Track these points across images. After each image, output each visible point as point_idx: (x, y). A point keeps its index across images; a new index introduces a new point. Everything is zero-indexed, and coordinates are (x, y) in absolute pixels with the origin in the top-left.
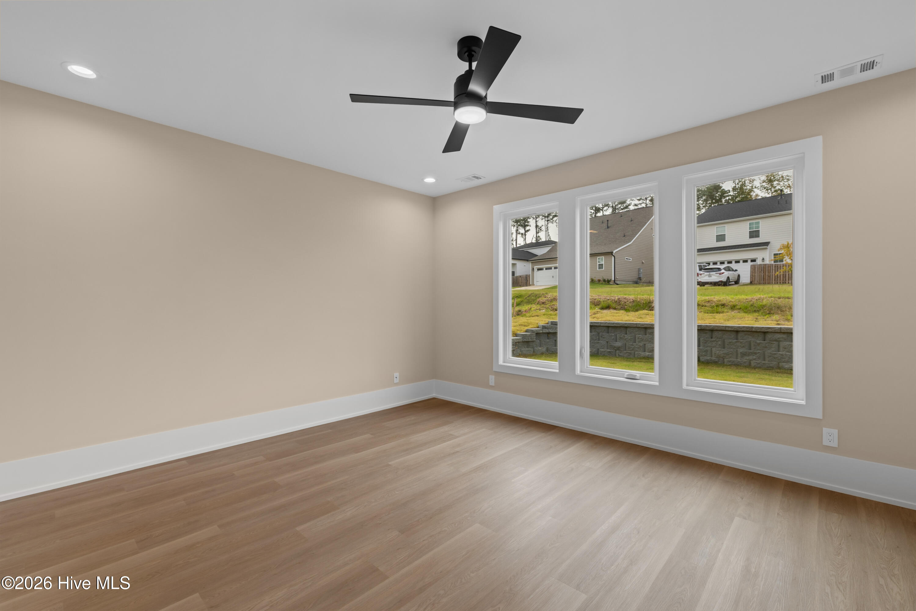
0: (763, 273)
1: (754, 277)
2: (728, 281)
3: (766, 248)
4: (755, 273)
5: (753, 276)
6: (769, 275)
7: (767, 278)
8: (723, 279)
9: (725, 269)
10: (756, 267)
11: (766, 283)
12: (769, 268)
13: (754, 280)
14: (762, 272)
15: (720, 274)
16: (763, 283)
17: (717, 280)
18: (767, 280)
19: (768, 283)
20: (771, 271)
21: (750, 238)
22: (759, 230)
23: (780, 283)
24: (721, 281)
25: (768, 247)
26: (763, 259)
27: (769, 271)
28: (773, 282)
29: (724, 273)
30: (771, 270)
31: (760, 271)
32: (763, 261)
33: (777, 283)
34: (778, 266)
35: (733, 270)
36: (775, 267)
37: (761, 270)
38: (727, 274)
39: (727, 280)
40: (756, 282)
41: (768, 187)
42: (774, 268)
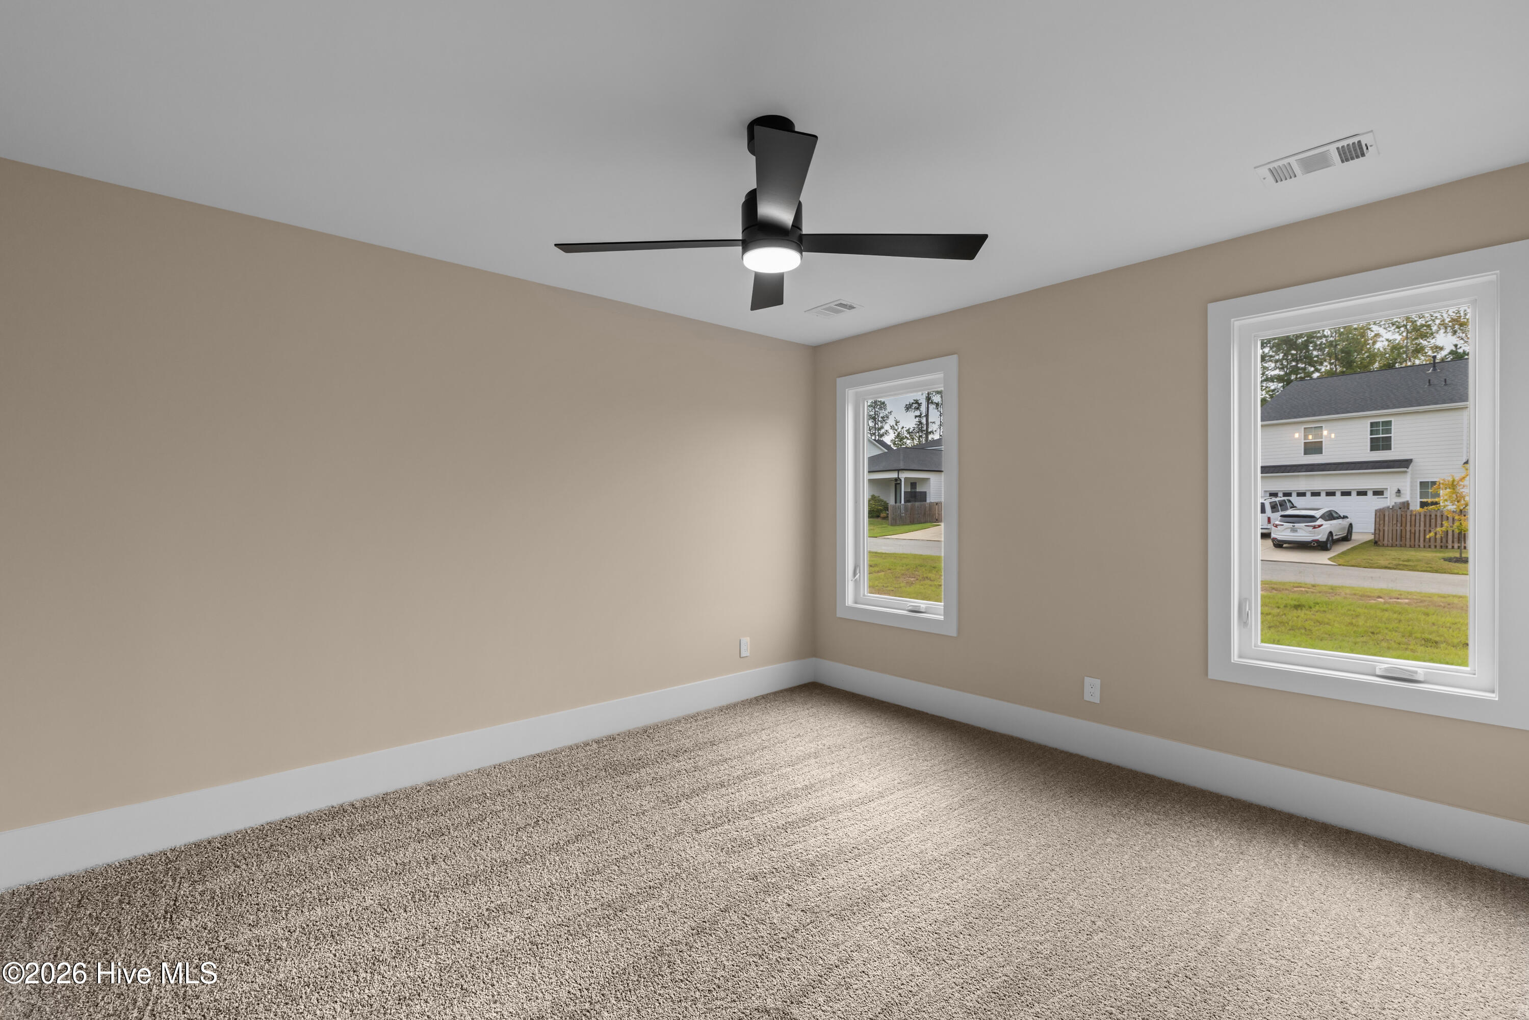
0: (1401, 526)
1: (1381, 534)
2: (1330, 539)
3: (1406, 472)
4: (1384, 526)
5: (1380, 530)
6: (1413, 531)
7: (1408, 536)
8: (1320, 537)
9: (1323, 517)
10: (1387, 514)
11: (1405, 546)
12: (1413, 518)
13: (1381, 538)
14: (1399, 525)
15: (1314, 527)
16: (1401, 546)
17: (1309, 539)
18: (1408, 540)
19: (1410, 546)
20: (1417, 525)
21: (1372, 449)
22: (1391, 437)
23: (1436, 547)
24: (1317, 541)
25: (1409, 470)
26: (1399, 491)
27: (1413, 523)
28: (1422, 545)
29: (1321, 525)
30: (1417, 521)
31: (1395, 522)
32: (1398, 494)
33: (1430, 547)
34: (1430, 515)
35: (1339, 517)
36: (1425, 515)
37: (1397, 521)
38: (1328, 526)
39: (1328, 539)
40: (1386, 542)
41: (1399, 323)
42: (1422, 519)
